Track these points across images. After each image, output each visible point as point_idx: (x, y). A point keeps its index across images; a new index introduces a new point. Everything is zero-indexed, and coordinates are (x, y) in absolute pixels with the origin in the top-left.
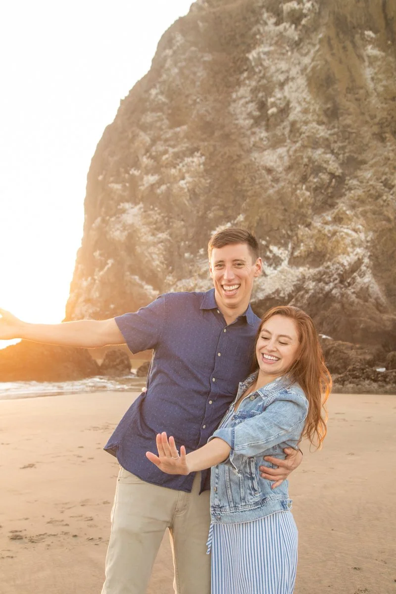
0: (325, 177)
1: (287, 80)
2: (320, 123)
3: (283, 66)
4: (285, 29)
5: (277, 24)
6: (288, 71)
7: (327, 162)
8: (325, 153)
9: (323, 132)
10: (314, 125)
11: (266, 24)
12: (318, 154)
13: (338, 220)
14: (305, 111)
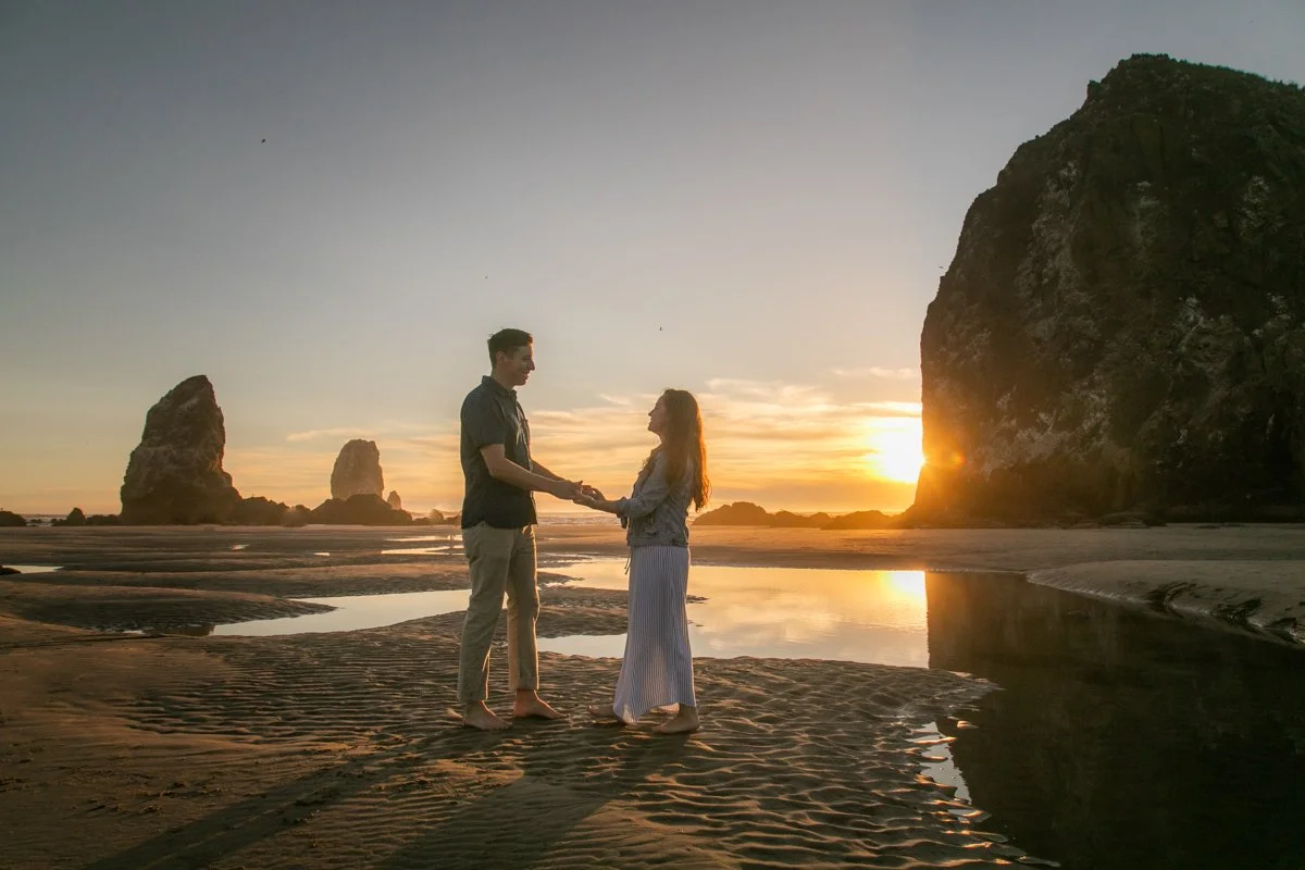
0: (1084, 343)
1: (1060, 248)
2: (1081, 290)
3: (1056, 235)
4: (1061, 197)
5: (1057, 190)
6: (1060, 240)
7: (1087, 327)
8: (1087, 319)
9: (1084, 298)
10: (1077, 292)
11: (1048, 191)
12: (1079, 320)
13: (1092, 385)
14: (1069, 280)
